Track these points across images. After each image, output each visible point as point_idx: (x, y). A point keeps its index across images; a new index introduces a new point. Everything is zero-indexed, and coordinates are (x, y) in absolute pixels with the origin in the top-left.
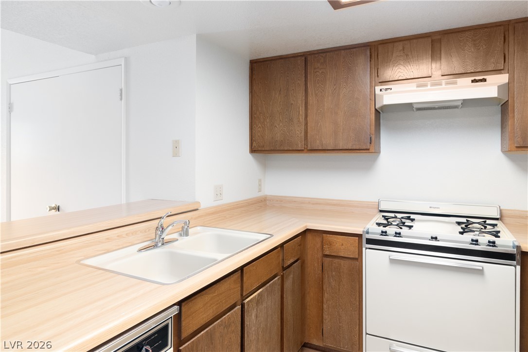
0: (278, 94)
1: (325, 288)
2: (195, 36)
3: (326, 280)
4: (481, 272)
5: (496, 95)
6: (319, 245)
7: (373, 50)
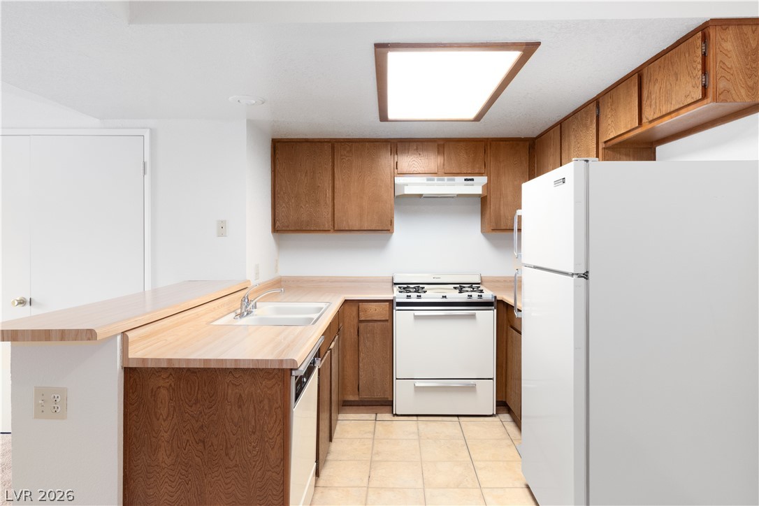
0: (304, 175)
1: (360, 349)
2: (245, 120)
3: (361, 342)
4: (473, 316)
5: (481, 193)
6: (355, 313)
7: (393, 146)
